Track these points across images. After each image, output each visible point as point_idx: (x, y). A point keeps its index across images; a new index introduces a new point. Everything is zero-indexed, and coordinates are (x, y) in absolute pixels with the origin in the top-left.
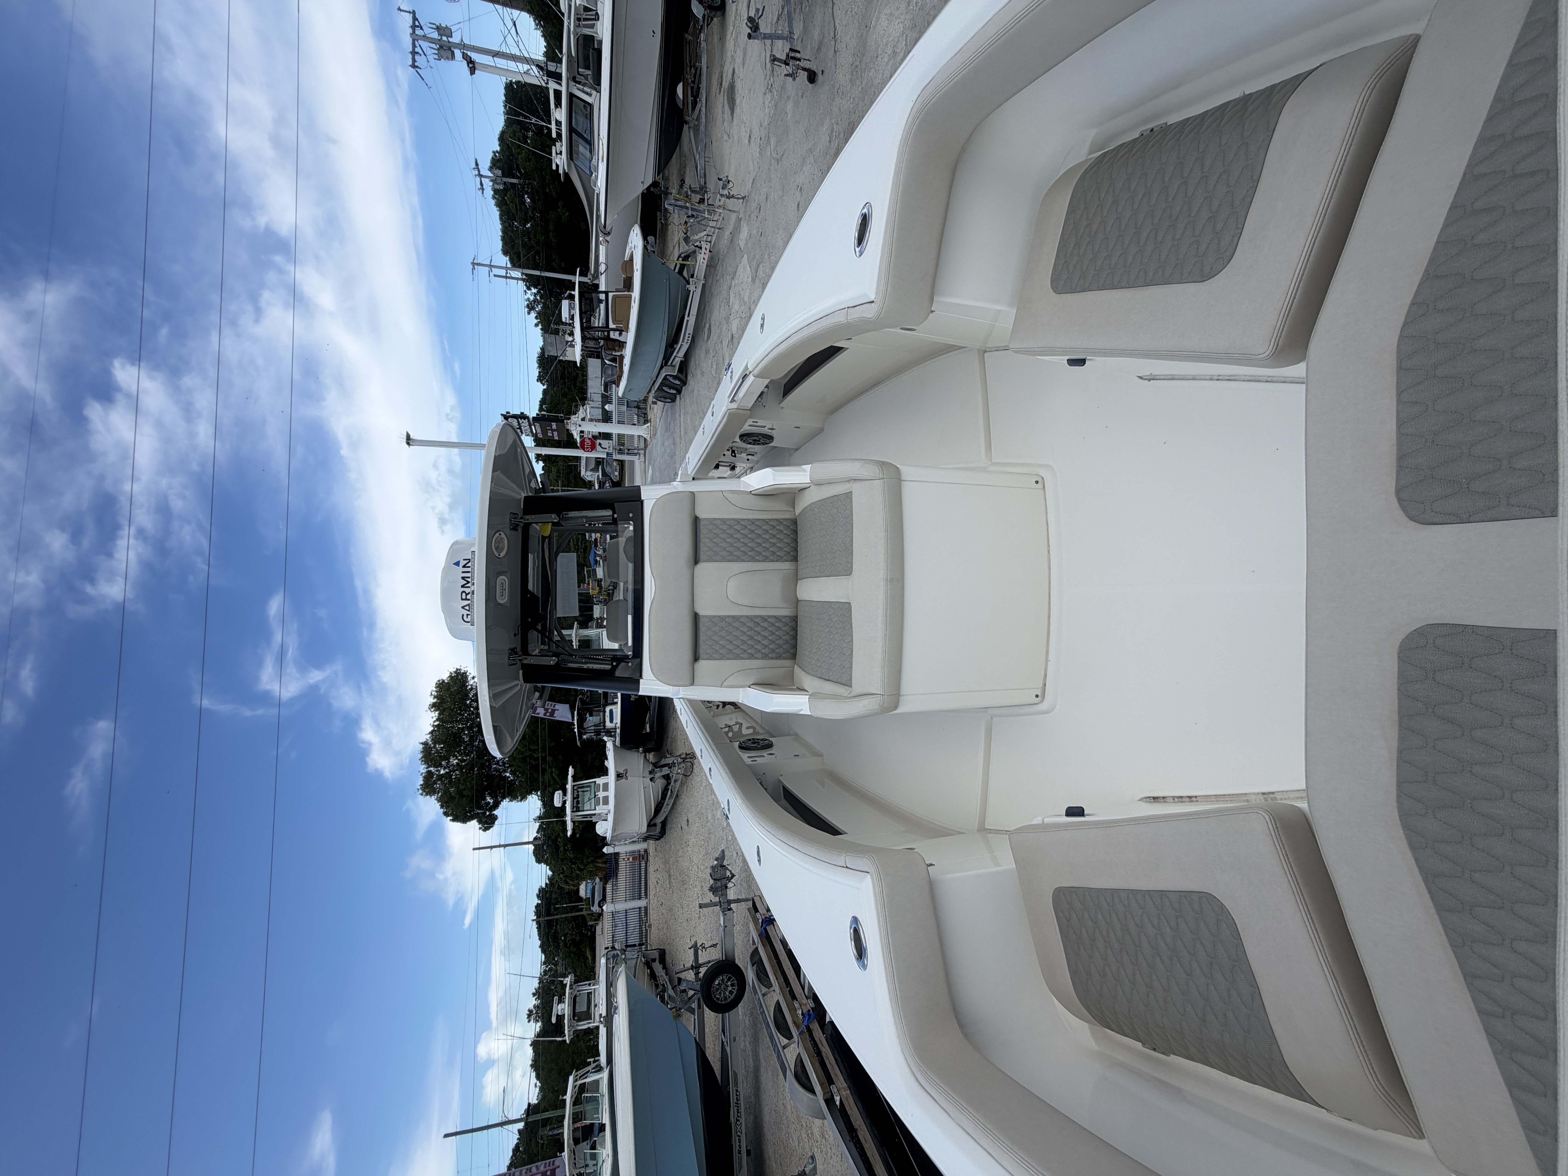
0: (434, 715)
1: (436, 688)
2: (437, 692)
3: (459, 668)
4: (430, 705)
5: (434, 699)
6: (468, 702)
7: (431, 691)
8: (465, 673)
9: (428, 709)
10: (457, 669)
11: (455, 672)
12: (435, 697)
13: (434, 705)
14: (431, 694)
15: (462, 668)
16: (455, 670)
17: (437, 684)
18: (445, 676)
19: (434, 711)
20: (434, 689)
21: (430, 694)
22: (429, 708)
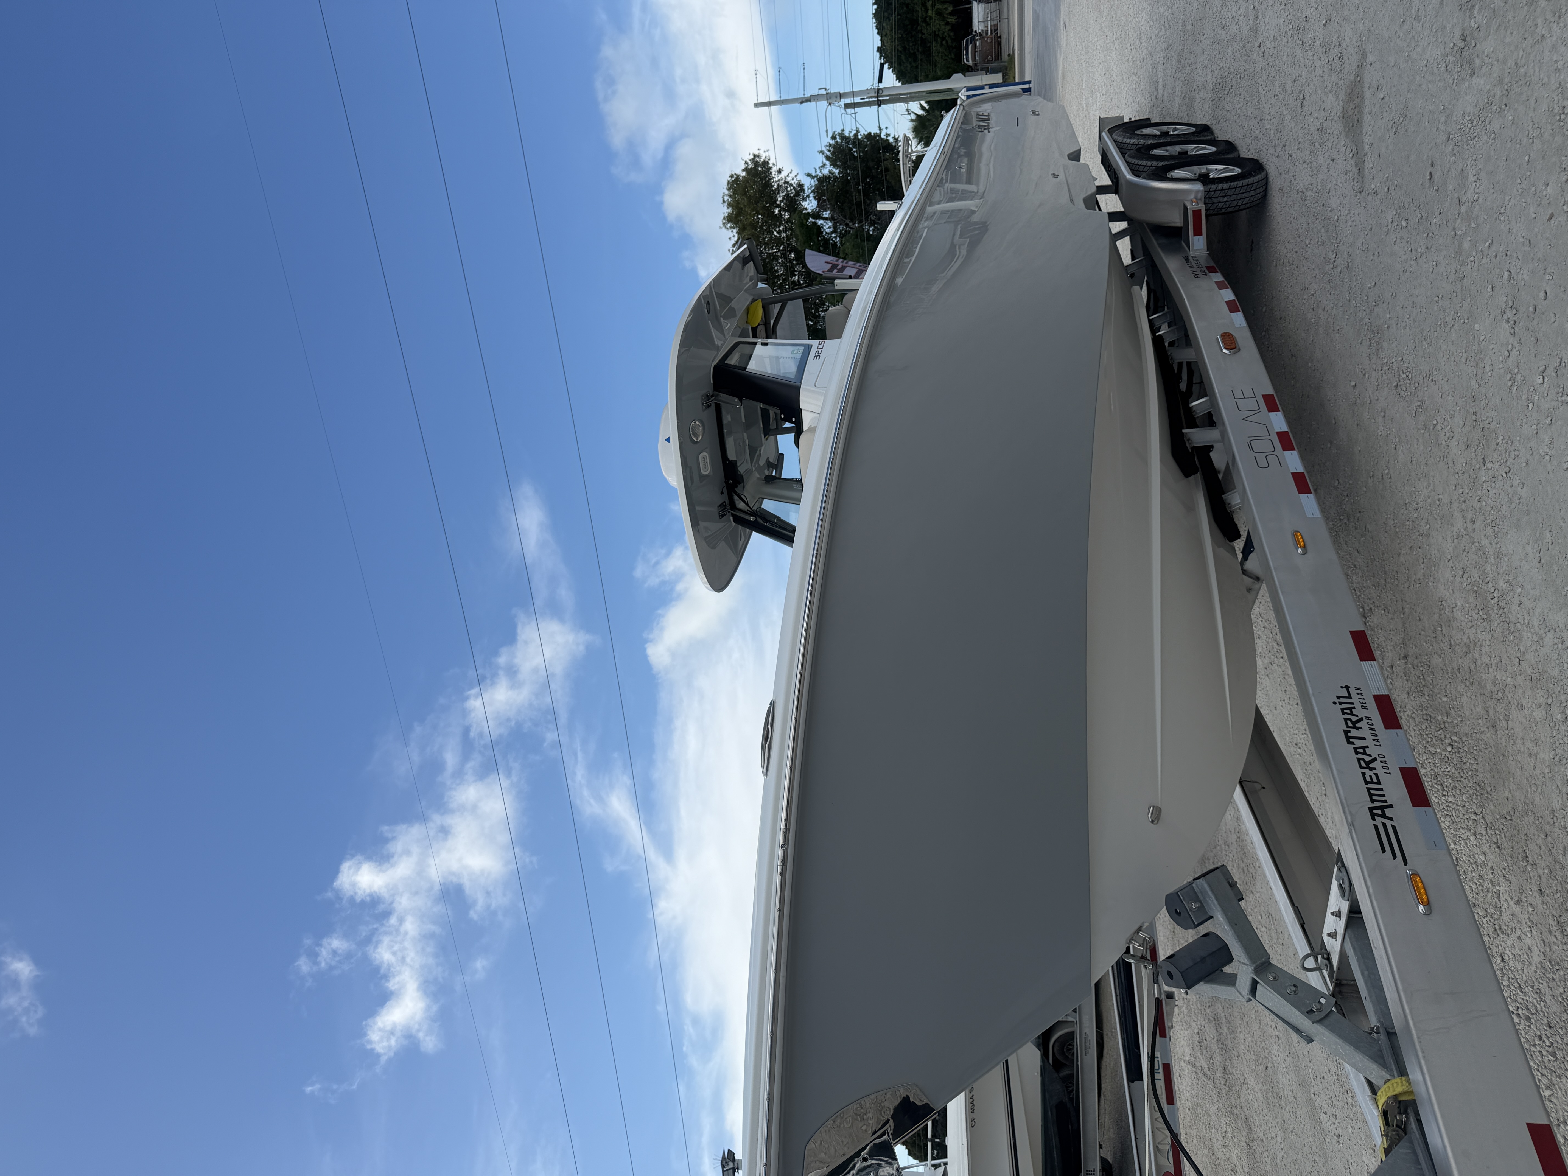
0: (731, 235)
1: (729, 189)
2: (730, 196)
3: (757, 153)
4: (724, 218)
5: (728, 208)
6: (777, 211)
7: (722, 195)
8: (766, 163)
9: (722, 226)
10: (755, 156)
11: (753, 160)
12: (729, 205)
13: (729, 219)
14: (724, 201)
15: (761, 152)
16: (752, 157)
17: (728, 182)
18: (739, 170)
19: (731, 227)
20: (727, 192)
21: (722, 201)
22: (724, 224)
